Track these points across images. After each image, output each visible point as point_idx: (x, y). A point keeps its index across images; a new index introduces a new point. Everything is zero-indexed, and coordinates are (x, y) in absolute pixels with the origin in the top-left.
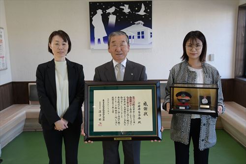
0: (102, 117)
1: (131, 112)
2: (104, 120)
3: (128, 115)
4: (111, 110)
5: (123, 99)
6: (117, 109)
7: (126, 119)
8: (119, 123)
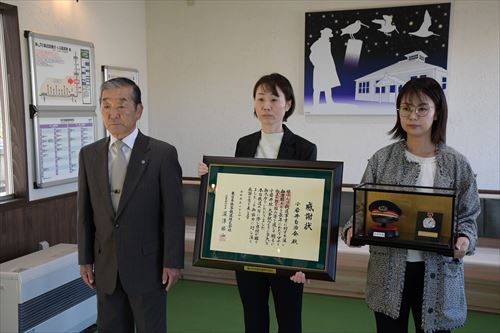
0: (227, 225)
1: (281, 220)
2: (230, 230)
3: (274, 225)
4: (244, 212)
5: (269, 193)
6: (256, 213)
7: (271, 233)
8: (256, 238)
